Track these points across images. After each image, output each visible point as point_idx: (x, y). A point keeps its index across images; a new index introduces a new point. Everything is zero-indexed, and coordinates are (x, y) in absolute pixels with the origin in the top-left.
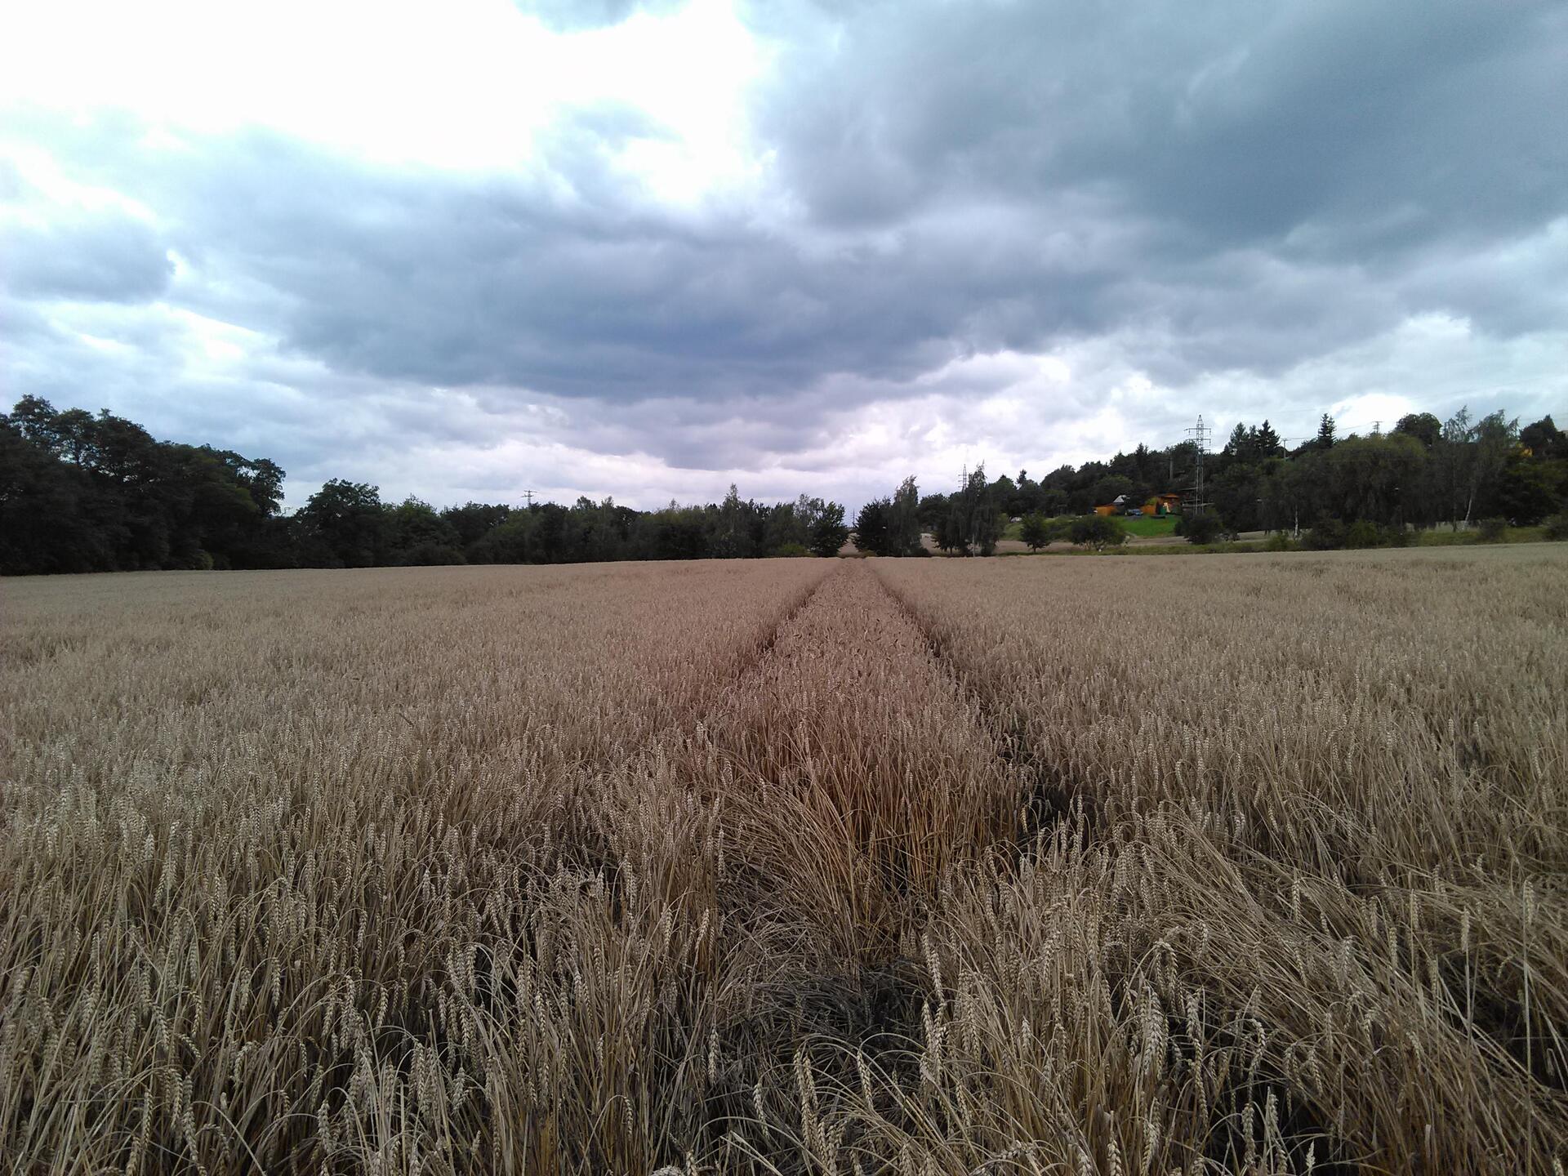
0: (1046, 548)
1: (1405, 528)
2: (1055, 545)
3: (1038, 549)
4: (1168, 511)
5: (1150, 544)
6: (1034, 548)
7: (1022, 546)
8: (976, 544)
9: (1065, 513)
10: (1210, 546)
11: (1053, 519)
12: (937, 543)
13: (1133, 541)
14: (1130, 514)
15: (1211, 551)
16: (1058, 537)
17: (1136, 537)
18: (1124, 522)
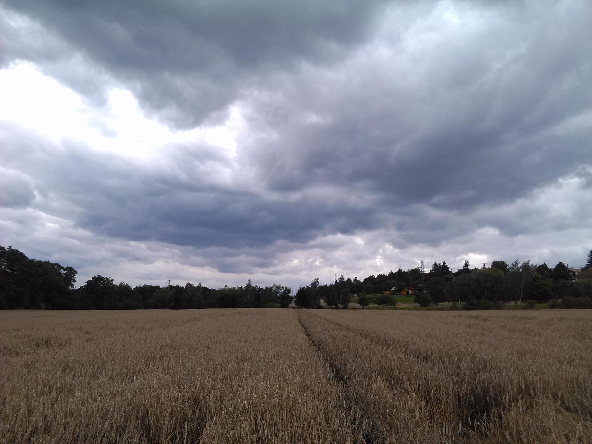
0: (367, 307)
1: (499, 303)
2: (371, 305)
3: (364, 307)
4: (411, 294)
5: (406, 306)
6: (363, 306)
7: (358, 305)
8: (341, 304)
9: (373, 293)
10: (429, 307)
11: (369, 296)
12: (326, 304)
13: (400, 305)
14: (397, 295)
15: (429, 310)
16: (371, 302)
17: (400, 303)
18: (395, 297)
